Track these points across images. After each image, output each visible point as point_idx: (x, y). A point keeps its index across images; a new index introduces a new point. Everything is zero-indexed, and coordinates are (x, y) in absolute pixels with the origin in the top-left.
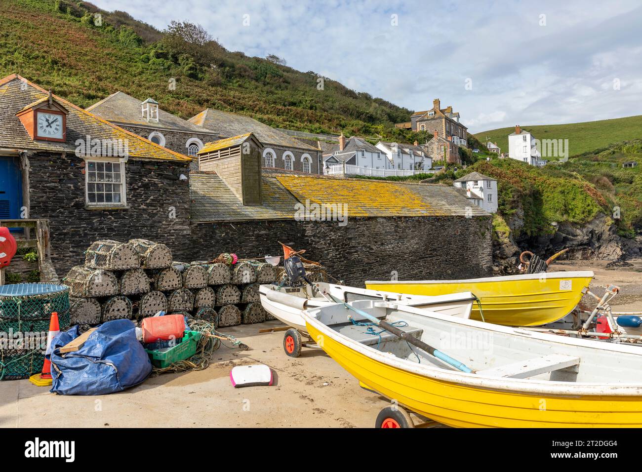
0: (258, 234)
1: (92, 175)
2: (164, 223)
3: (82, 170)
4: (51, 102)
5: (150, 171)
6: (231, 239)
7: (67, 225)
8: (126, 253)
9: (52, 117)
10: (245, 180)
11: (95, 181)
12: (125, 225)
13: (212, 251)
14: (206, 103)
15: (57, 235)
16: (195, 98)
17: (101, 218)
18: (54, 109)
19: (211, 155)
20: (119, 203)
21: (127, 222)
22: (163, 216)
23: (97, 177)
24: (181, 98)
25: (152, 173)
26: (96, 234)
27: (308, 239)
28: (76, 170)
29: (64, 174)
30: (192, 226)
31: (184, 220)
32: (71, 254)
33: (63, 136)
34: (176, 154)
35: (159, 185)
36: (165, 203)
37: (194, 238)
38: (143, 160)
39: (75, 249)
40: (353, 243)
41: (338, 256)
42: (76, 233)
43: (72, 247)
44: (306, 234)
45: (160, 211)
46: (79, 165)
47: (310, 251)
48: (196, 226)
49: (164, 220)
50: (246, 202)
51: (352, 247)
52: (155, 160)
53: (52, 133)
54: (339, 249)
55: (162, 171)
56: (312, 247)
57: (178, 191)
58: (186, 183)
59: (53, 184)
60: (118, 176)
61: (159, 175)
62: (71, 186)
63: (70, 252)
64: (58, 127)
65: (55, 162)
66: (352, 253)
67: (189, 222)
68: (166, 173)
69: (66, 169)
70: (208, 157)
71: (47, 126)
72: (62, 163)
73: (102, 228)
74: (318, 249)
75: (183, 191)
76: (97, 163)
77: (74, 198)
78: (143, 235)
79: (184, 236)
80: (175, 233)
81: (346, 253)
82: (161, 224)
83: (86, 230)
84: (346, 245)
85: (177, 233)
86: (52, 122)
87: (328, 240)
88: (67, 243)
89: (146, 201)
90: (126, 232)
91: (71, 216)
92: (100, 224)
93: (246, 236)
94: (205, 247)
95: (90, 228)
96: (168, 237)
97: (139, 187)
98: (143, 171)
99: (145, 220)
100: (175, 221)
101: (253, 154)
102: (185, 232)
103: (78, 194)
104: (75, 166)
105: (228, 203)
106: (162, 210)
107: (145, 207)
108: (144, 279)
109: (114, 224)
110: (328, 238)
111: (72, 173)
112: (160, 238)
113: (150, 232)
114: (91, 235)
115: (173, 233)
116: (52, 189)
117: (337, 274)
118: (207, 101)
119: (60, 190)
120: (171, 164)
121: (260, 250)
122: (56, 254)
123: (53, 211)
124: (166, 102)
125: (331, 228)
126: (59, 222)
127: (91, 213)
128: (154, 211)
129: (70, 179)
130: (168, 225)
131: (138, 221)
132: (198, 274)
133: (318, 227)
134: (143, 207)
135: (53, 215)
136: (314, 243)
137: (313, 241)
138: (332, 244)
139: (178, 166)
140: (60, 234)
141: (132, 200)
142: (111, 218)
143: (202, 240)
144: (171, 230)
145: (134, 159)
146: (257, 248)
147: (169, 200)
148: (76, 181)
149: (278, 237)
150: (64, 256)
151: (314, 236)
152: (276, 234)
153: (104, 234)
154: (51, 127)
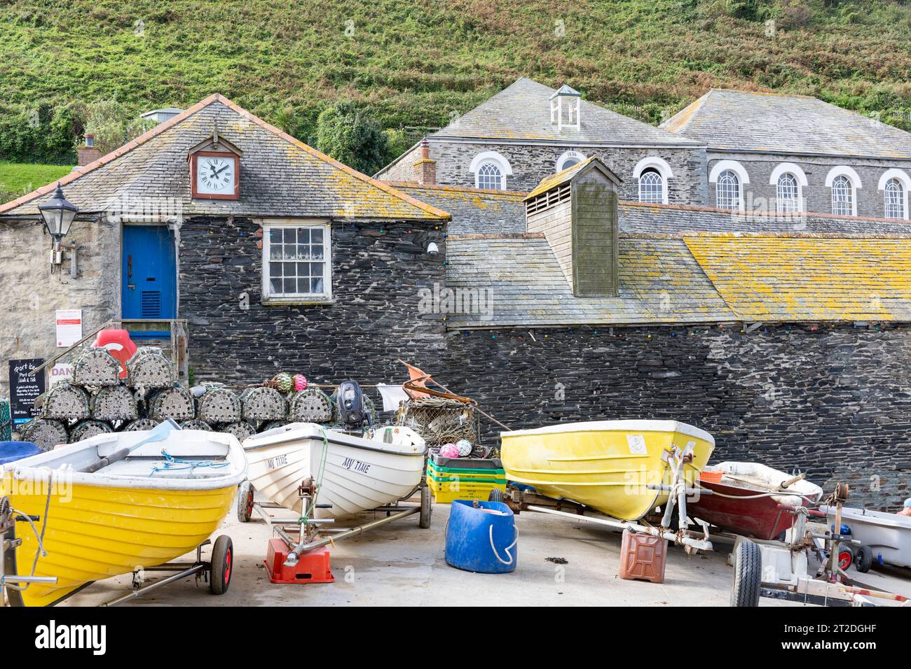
0: (588, 353)
1: (274, 250)
2: (396, 328)
3: (258, 243)
4: (216, 140)
5: (374, 239)
6: (531, 361)
7: (233, 329)
8: (98, 363)
9: (221, 163)
10: (580, 248)
11: (282, 258)
12: (326, 331)
13: (488, 381)
14: (758, 72)
15: (217, 344)
16: (735, 62)
17: (286, 318)
18: (221, 149)
19: (540, 201)
20: (321, 295)
21: (330, 325)
22: (396, 316)
23: (283, 252)
24: (705, 67)
25: (377, 242)
26: (277, 344)
27: (715, 368)
28: (249, 243)
29: (231, 250)
30: (450, 334)
31: (435, 323)
32: (238, 374)
33: (236, 190)
34: (424, 206)
35: (388, 263)
36: (399, 295)
37: (453, 357)
38: (359, 221)
39: (245, 368)
40: (845, 380)
41: (799, 407)
42: (246, 342)
43: (241, 363)
44: (709, 357)
45: (389, 307)
46: (255, 235)
47: (720, 392)
48: (457, 335)
49: (395, 324)
50: (582, 291)
51: (843, 388)
52: (381, 221)
53: (219, 186)
54: (801, 392)
55: (394, 238)
56: (725, 384)
57: (424, 272)
58: (440, 258)
59: (213, 266)
60: (318, 250)
61: (388, 245)
62: (240, 269)
63: (238, 371)
64: (228, 177)
65: (217, 231)
66: (842, 401)
67: (442, 328)
68: (402, 242)
69: (233, 241)
70: (534, 205)
71: (212, 176)
72: (228, 233)
73: (288, 335)
74: (745, 388)
75: (433, 272)
76: (285, 230)
77: (245, 287)
78: (357, 348)
79: (433, 352)
80: (415, 346)
81: (824, 401)
82: (390, 330)
83: (262, 337)
84: (825, 383)
85: (419, 346)
86: (220, 171)
87: (772, 370)
88: (232, 357)
89: (364, 290)
90: (328, 342)
91: (240, 316)
92: (284, 329)
93: (563, 356)
94: (477, 372)
95: (269, 334)
96: (403, 354)
97: (352, 267)
98: (359, 239)
99: (360, 322)
100: (416, 325)
101: (600, 196)
102: (435, 346)
103: (250, 281)
104: (247, 237)
105: (542, 292)
106: (392, 306)
107: (362, 301)
108: (127, 400)
109: (309, 329)
110: (771, 367)
111: (243, 248)
112: (388, 354)
113: (371, 343)
114: (269, 345)
115: (411, 346)
116: (213, 273)
117: (797, 445)
118: (762, 66)
119: (224, 275)
120: (411, 226)
121: (595, 384)
122: (216, 374)
123: (213, 307)
124: (667, 78)
125: (780, 345)
126: (221, 324)
127: (271, 311)
128: (379, 308)
129: (240, 257)
130: (403, 331)
131: (349, 324)
132: (223, 401)
133: (742, 343)
134: (358, 300)
135: (213, 313)
136: (730, 375)
137: (730, 371)
138: (782, 379)
139: (425, 228)
140: (223, 343)
141: (341, 289)
142: (303, 319)
143: (469, 361)
144: (408, 341)
145: (342, 221)
146: (589, 380)
147: (406, 288)
148: (248, 260)
149: (639, 360)
150: (227, 377)
151: (732, 361)
152: (633, 353)
153: (290, 345)
154: (217, 178)
